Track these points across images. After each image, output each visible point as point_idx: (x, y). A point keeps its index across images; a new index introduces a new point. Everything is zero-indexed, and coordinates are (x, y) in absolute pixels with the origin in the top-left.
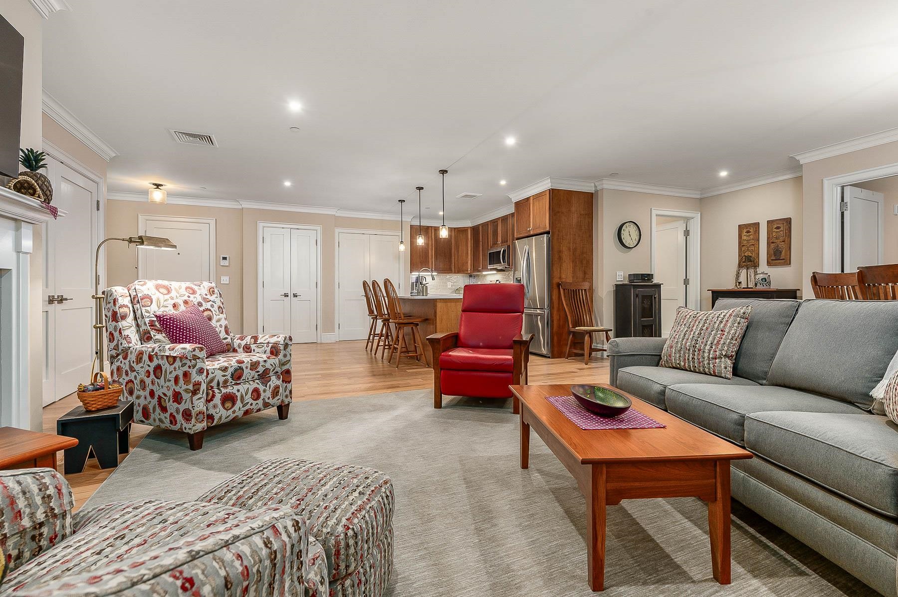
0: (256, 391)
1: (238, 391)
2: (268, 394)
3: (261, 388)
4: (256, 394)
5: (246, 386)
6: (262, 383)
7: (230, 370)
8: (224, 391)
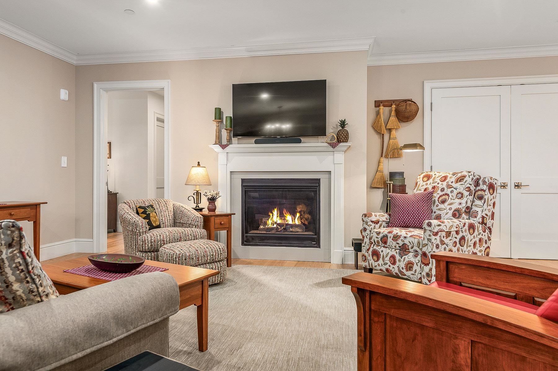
0: (393, 257)
1: (382, 251)
2: (402, 265)
3: (398, 257)
4: (393, 260)
5: (388, 250)
6: (400, 254)
7: (381, 235)
8: (375, 247)
